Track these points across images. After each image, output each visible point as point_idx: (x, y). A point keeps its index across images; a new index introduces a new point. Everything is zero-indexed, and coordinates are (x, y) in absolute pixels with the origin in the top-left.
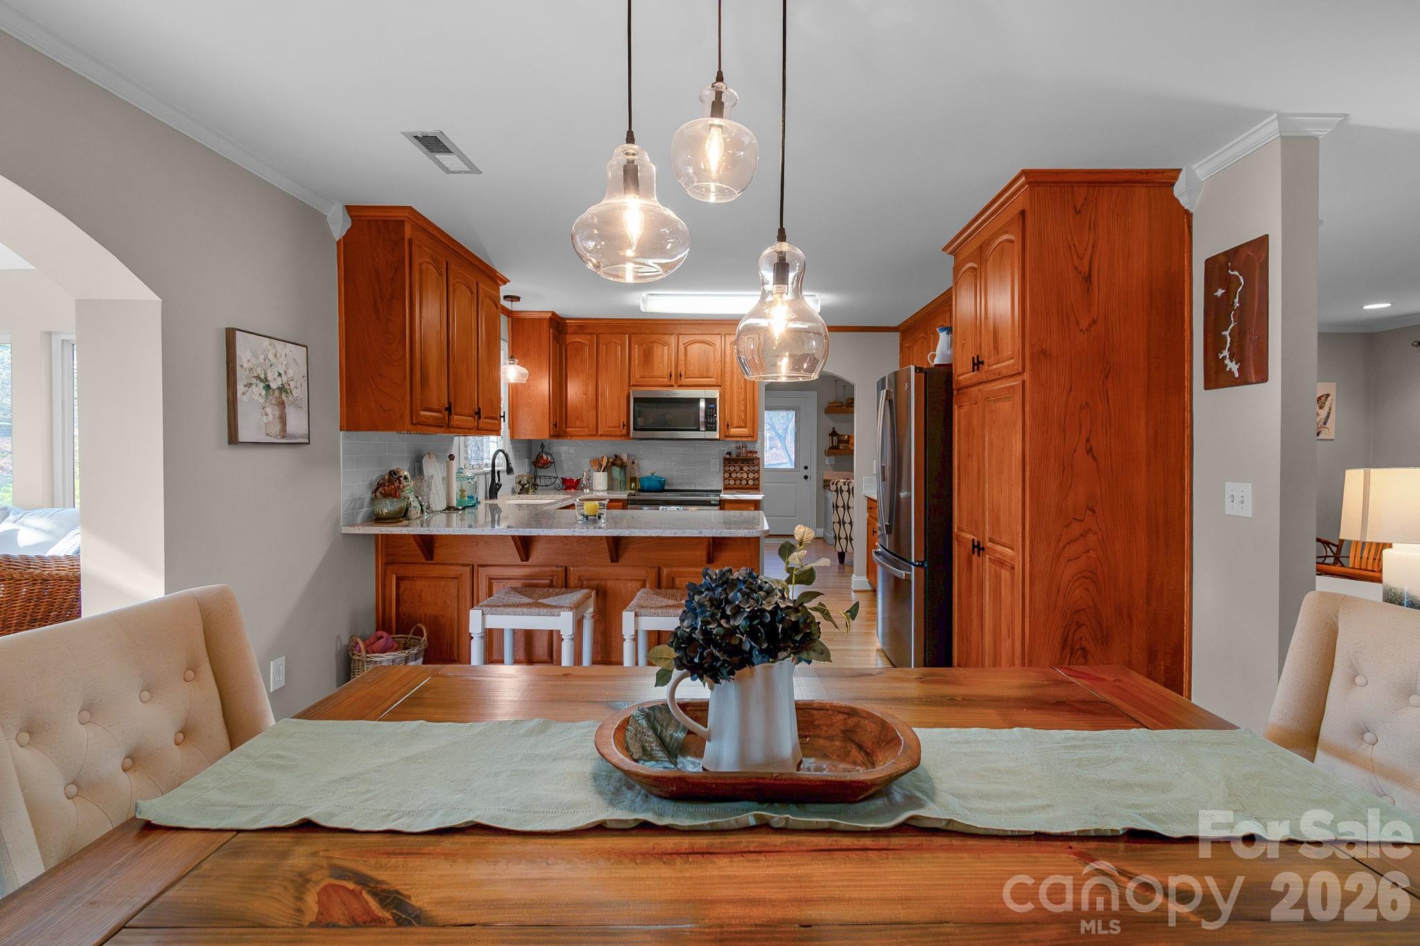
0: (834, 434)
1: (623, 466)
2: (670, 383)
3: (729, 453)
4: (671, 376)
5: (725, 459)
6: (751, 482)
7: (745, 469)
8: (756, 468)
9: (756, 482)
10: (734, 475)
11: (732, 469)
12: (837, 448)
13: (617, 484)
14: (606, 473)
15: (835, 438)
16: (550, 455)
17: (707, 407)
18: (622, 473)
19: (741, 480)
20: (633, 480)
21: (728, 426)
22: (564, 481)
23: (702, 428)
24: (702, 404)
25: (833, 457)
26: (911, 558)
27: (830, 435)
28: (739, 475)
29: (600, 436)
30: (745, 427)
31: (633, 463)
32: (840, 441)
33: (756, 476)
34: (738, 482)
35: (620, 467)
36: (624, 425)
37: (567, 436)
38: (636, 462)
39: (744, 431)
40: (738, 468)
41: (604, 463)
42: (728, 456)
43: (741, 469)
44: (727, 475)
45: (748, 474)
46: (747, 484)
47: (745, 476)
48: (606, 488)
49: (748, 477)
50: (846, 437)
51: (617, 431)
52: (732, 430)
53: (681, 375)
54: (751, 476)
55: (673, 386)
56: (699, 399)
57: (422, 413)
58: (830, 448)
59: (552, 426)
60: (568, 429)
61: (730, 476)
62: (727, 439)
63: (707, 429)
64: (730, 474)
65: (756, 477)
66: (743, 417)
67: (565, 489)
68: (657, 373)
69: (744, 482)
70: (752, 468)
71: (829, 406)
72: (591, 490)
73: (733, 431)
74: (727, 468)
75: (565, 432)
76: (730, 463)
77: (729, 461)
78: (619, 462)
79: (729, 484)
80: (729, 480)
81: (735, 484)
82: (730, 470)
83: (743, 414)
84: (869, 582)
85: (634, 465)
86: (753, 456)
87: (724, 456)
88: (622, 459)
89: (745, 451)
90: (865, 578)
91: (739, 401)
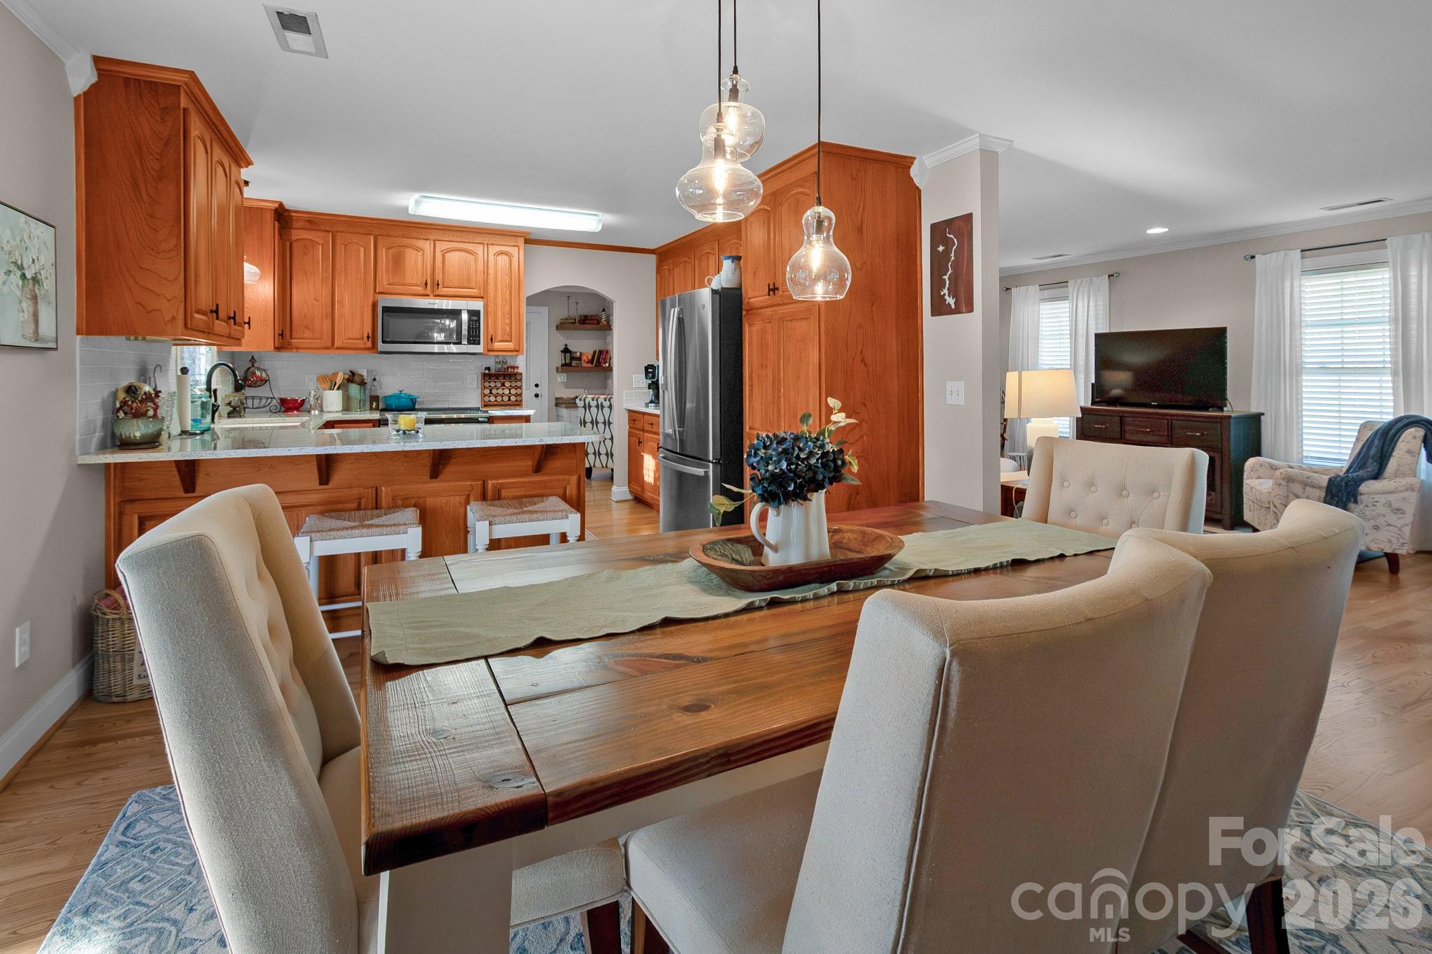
0: (566, 350)
1: (362, 383)
2: (426, 293)
3: (488, 369)
4: (426, 284)
5: (484, 375)
6: (513, 398)
7: (507, 384)
8: (518, 384)
9: (519, 398)
10: (494, 391)
11: (493, 384)
12: (569, 365)
13: (355, 403)
14: (340, 392)
15: (568, 355)
16: (264, 370)
17: (470, 320)
18: (362, 391)
19: (502, 397)
20: (374, 399)
21: (492, 339)
22: (283, 402)
23: (465, 342)
24: (465, 317)
25: (565, 375)
26: (707, 455)
27: (562, 352)
28: (500, 391)
29: (337, 348)
30: (511, 341)
31: (375, 380)
32: (572, 358)
33: (519, 391)
34: (499, 399)
35: (359, 385)
36: (368, 337)
37: (292, 348)
38: (378, 379)
39: (510, 345)
40: (499, 385)
41: (339, 381)
42: (487, 371)
43: (503, 385)
44: (487, 391)
45: (510, 390)
46: (509, 400)
47: (507, 392)
48: (341, 409)
49: (510, 393)
50: (578, 354)
51: (360, 344)
52: (496, 343)
53: (438, 285)
54: (513, 391)
55: (428, 295)
56: (461, 310)
57: (196, 315)
58: (563, 365)
59: (276, 335)
60: (293, 341)
61: (491, 393)
62: (491, 353)
63: (470, 343)
64: (491, 391)
65: (519, 393)
66: (508, 330)
67: (284, 411)
68: (409, 280)
69: (506, 399)
70: (514, 384)
71: (561, 323)
72: (322, 411)
73: (497, 345)
74: (487, 384)
75: (290, 344)
76: (490, 379)
77: (488, 376)
78: (357, 379)
79: (490, 401)
80: (489, 397)
81: (496, 401)
82: (490, 386)
83: (508, 328)
84: (630, 491)
85: (375, 383)
86: (515, 371)
87: (483, 371)
88: (361, 376)
89: (506, 366)
90: (626, 489)
91: (503, 315)
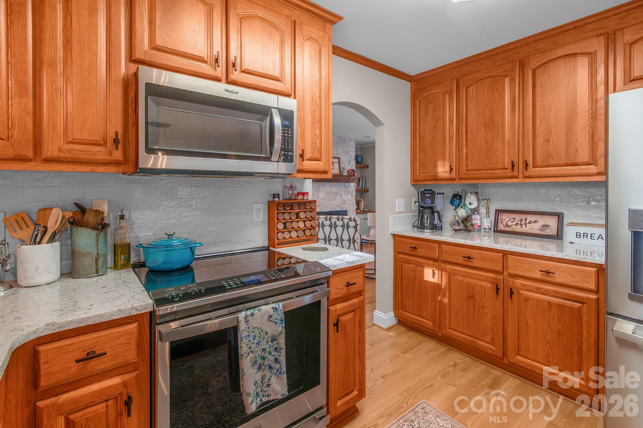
1: (100, 226)
2: (216, 75)
3: (277, 195)
4: (216, 61)
6: (308, 233)
7: (302, 215)
8: (312, 214)
11: (287, 216)
17: (283, 125)
19: (297, 232)
20: (122, 249)
21: (302, 155)
23: (275, 158)
24: (277, 119)
28: (295, 225)
30: (321, 159)
31: (122, 217)
34: (294, 235)
35: (95, 228)
36: (117, 142)
38: (127, 217)
39: (319, 165)
40: (294, 217)
41: (53, 225)
42: (275, 199)
43: (297, 215)
44: (280, 226)
45: (304, 223)
46: (304, 235)
47: (301, 225)
48: (58, 275)
49: (305, 227)
53: (234, 65)
54: (308, 224)
55: (220, 81)
61: (285, 228)
63: (282, 158)
64: (285, 224)
65: (313, 225)
66: (318, 145)
68: (189, 49)
70: (309, 215)
73: (307, 164)
74: (274, 217)
77: (274, 206)
78: (90, 218)
79: (284, 238)
80: (283, 232)
81: (298, 236)
82: (284, 219)
83: (318, 141)
84: (395, 316)
85: (123, 223)
86: (305, 198)
87: (271, 199)
88: (99, 213)
89: (296, 192)
90: (391, 314)
91: (313, 123)
